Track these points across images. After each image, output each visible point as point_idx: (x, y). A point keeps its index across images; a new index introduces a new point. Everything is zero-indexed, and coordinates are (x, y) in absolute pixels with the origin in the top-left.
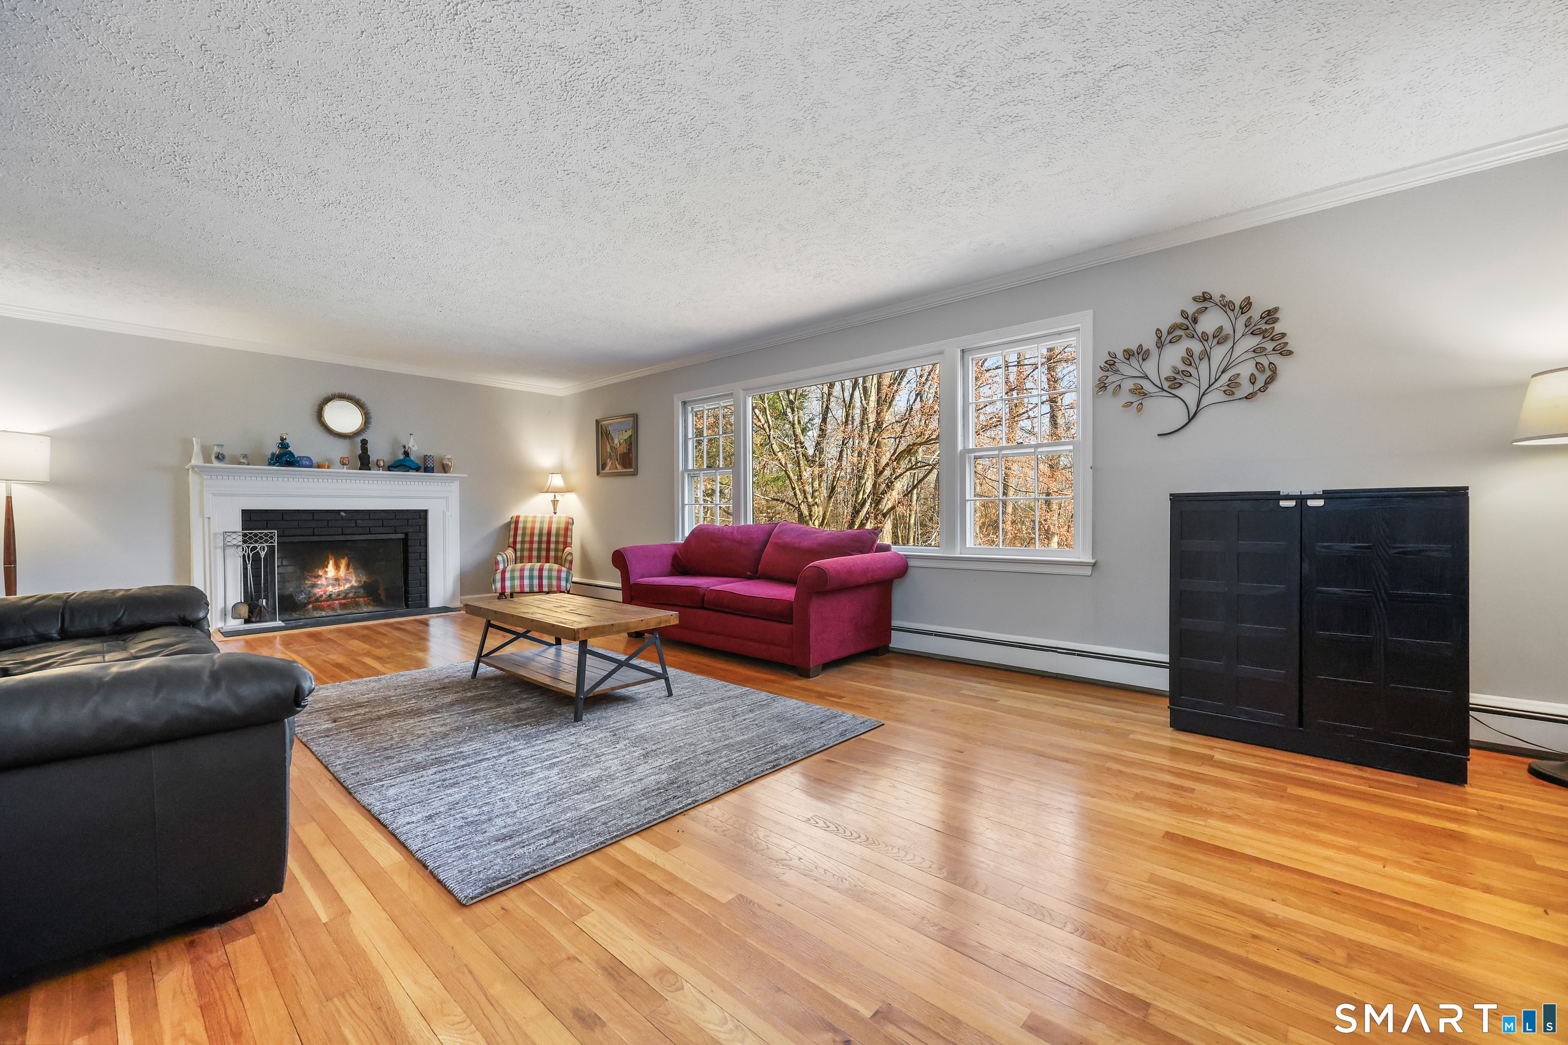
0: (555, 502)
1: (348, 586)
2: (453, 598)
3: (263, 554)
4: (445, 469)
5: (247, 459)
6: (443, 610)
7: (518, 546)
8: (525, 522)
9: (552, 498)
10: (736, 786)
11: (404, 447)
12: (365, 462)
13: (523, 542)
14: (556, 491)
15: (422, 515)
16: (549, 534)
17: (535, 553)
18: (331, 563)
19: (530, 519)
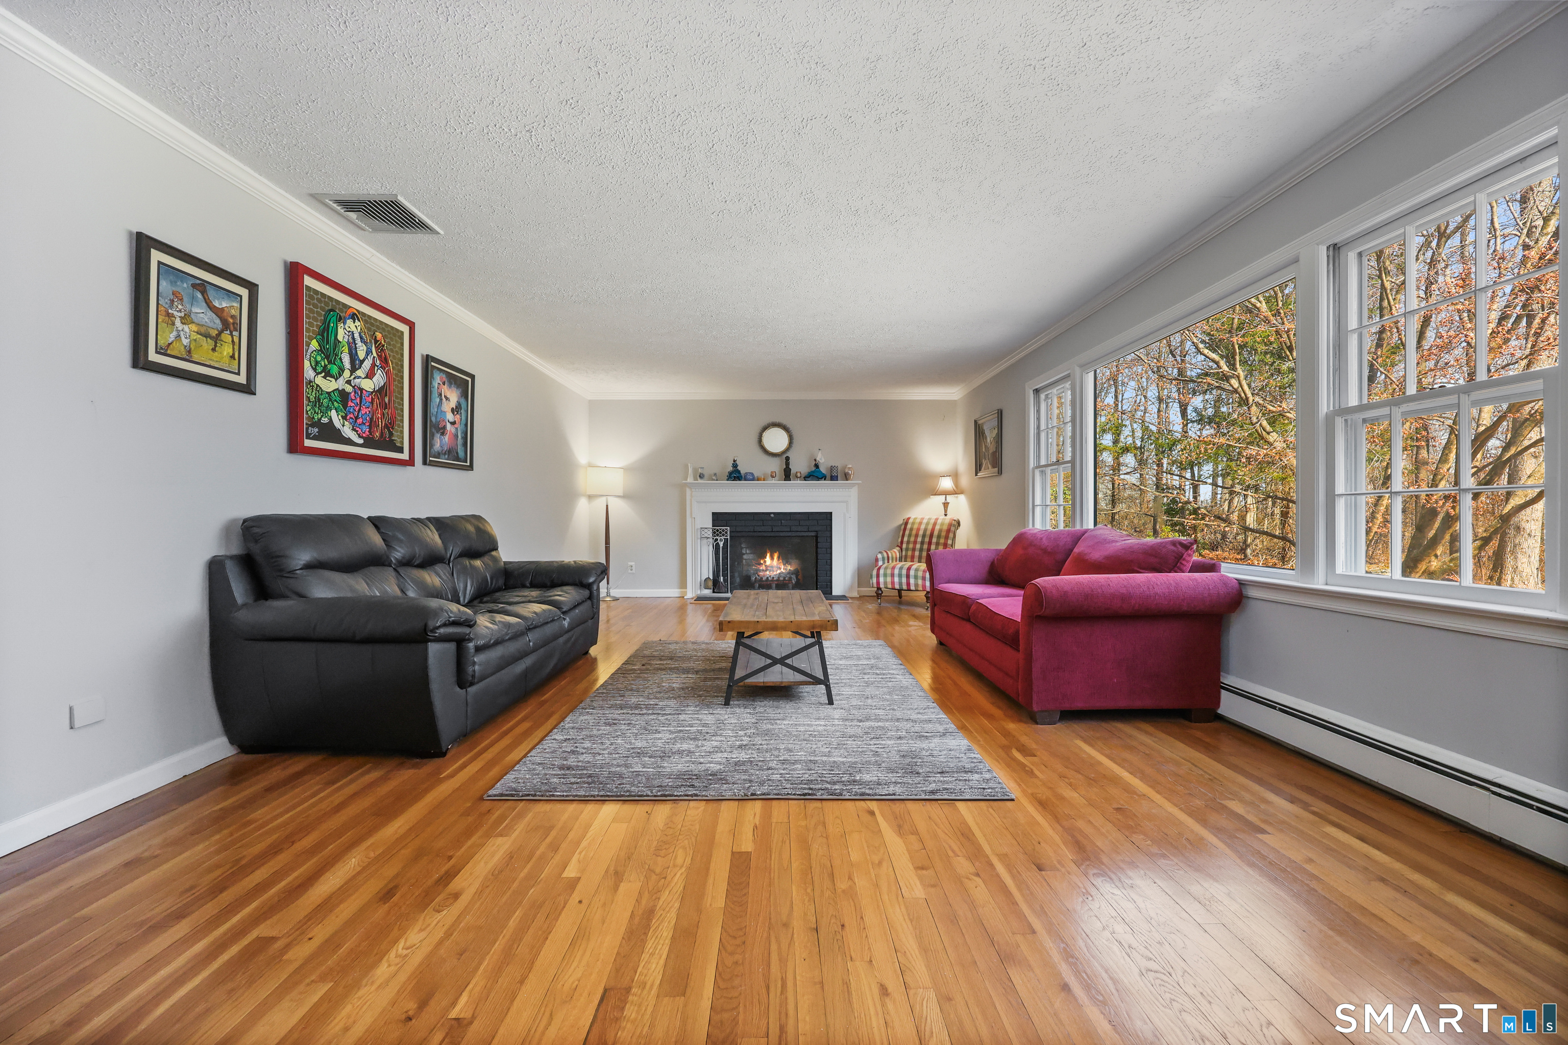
0: (946, 505)
1: (779, 572)
2: (851, 588)
3: (721, 544)
4: (846, 477)
5: (715, 477)
6: (842, 598)
7: (904, 546)
8: (913, 523)
9: (943, 501)
10: (746, 798)
11: (815, 460)
12: (787, 475)
13: (908, 542)
14: (946, 493)
15: (828, 516)
16: (931, 536)
17: (917, 553)
18: (768, 555)
19: (918, 521)
